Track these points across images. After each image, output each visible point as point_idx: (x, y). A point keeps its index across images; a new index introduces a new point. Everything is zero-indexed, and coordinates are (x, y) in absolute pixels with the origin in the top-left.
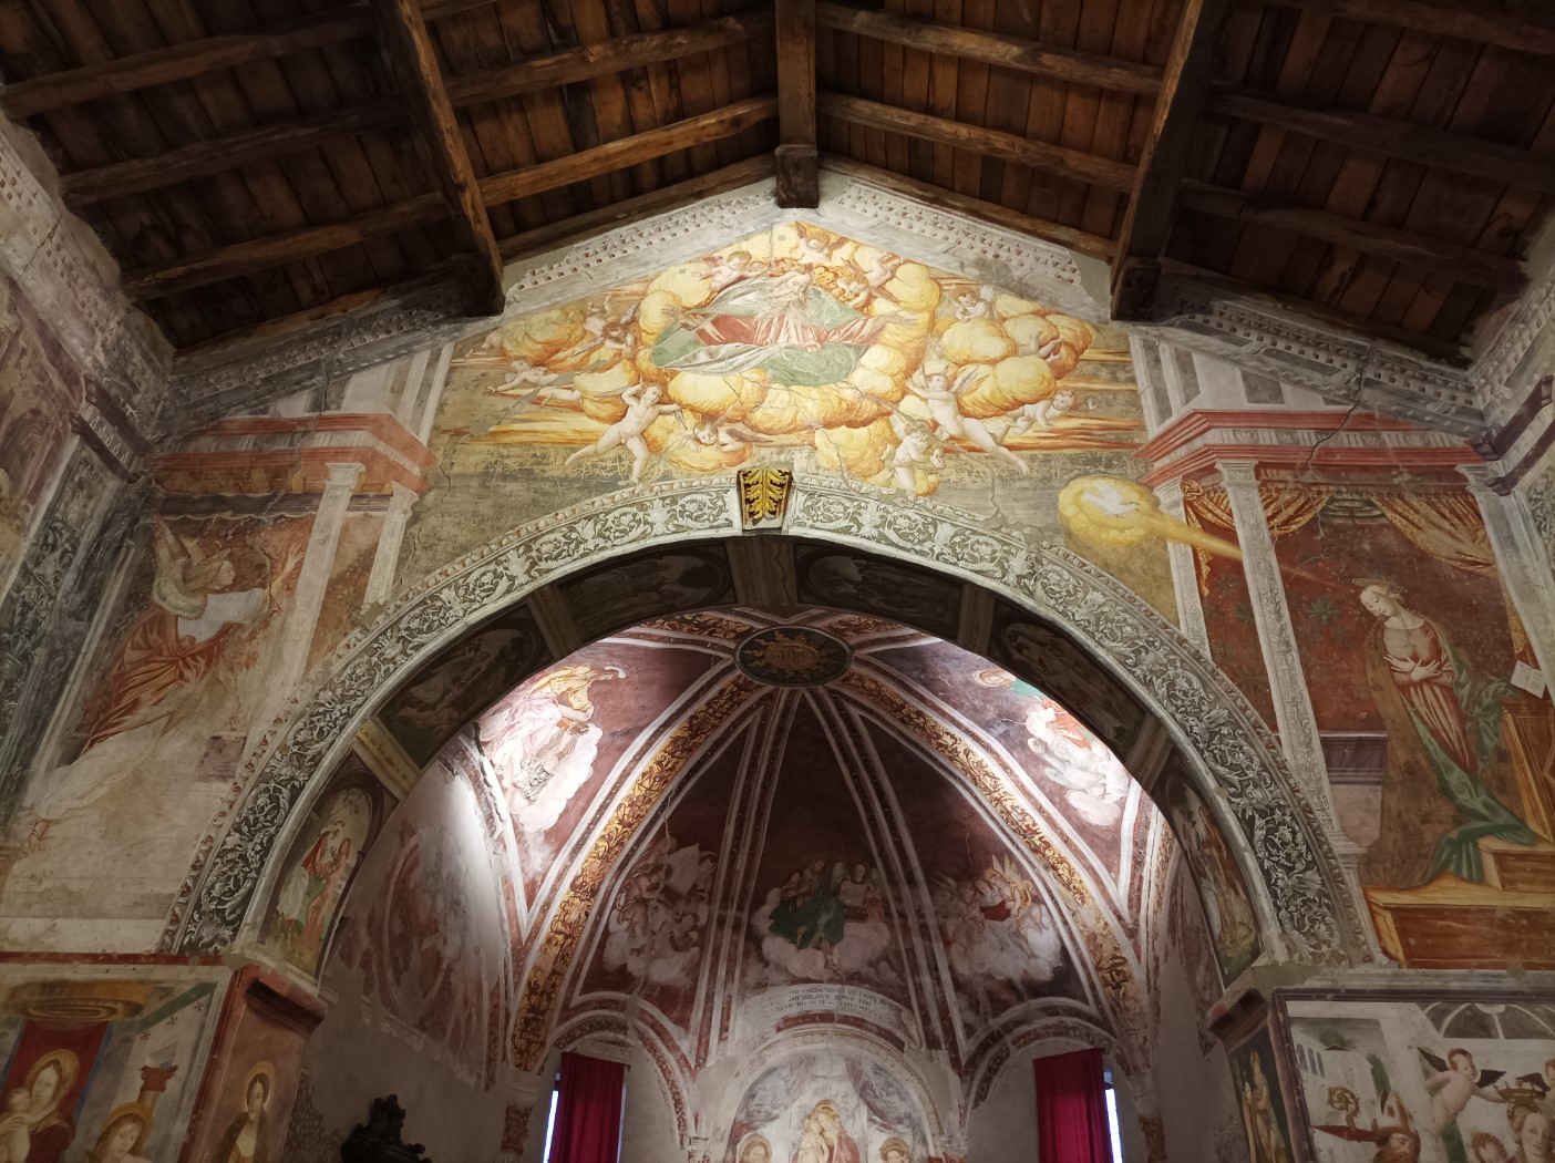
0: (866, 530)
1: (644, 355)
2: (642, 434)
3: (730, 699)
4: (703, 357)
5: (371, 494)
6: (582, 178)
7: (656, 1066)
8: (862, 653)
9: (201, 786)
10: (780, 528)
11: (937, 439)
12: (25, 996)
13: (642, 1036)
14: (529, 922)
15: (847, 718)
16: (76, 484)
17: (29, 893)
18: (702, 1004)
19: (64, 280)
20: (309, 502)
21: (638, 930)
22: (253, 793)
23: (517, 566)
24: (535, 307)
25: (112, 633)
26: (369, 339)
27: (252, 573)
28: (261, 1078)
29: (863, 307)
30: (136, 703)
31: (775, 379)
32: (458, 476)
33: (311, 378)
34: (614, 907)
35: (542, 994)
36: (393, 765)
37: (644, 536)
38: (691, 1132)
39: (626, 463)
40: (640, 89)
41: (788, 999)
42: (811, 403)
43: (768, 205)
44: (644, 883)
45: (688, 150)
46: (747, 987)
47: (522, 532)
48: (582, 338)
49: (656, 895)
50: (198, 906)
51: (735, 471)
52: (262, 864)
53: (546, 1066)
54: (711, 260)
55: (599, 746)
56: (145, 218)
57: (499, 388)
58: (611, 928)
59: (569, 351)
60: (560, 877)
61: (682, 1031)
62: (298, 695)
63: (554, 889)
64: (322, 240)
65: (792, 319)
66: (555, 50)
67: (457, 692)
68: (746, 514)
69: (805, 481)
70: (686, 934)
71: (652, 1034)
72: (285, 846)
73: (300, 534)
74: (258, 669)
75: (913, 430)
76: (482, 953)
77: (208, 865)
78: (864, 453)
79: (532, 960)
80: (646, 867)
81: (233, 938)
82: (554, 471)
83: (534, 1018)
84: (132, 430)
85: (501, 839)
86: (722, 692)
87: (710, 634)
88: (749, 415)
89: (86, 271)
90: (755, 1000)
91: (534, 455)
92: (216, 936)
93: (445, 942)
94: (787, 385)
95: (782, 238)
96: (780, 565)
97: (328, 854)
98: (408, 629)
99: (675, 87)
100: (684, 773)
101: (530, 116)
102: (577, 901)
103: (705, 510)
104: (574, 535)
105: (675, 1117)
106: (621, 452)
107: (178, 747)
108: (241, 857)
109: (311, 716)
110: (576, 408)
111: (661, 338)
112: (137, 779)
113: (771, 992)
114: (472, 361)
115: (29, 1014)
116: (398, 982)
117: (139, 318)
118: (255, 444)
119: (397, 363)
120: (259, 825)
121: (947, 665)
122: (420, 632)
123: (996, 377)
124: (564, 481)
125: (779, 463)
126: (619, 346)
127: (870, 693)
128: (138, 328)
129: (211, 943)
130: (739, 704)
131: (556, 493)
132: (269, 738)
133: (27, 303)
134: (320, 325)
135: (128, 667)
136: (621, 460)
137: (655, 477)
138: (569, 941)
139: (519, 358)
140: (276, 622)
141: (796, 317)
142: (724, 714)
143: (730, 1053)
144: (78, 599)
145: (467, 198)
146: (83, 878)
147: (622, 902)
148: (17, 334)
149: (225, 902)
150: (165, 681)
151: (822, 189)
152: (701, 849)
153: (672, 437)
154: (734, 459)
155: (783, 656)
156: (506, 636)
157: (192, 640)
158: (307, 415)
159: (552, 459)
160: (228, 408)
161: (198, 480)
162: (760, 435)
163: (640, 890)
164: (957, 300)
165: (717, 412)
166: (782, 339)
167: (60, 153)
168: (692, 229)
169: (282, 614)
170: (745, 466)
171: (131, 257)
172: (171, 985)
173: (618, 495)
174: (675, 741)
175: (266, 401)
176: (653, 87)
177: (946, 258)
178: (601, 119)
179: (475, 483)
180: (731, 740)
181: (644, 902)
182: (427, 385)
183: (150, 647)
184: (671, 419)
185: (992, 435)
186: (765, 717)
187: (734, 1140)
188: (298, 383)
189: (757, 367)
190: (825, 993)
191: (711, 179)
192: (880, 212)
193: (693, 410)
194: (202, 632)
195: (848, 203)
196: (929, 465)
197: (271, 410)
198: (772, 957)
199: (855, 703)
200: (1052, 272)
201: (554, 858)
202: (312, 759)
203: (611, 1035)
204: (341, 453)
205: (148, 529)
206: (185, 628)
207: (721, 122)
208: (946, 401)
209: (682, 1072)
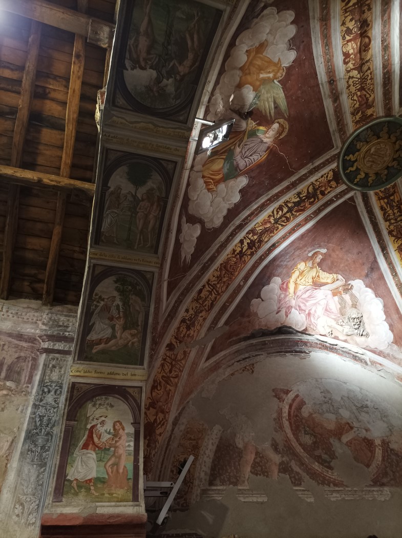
6: (74, 134)
19: (15, 317)
36: (119, 374)
40: (49, 93)
56: (26, 283)
64: (56, 238)
66: (15, 119)
85: (373, 363)
86: (382, 208)
87: (323, 194)
97: (104, 435)
99: (55, 78)
101: (42, 142)
176: (51, 87)
178: (56, 115)
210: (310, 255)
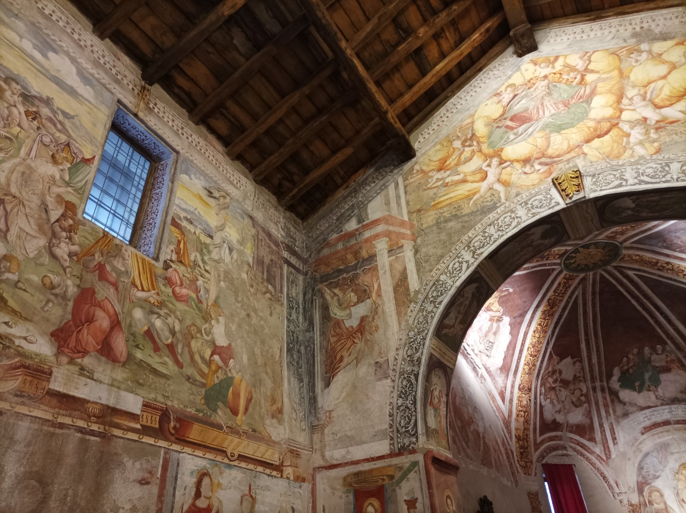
0: (631, 181)
1: (484, 147)
2: (499, 180)
3: (564, 286)
4: (512, 137)
5: (395, 248)
6: (430, 86)
7: (586, 462)
8: (627, 244)
9: (379, 383)
10: (585, 197)
11: (650, 125)
12: (349, 480)
13: (575, 450)
14: (506, 410)
15: (627, 277)
16: (292, 283)
17: (335, 440)
18: (599, 430)
19: (263, 210)
20: (373, 260)
21: (555, 402)
22: (400, 380)
23: (467, 256)
24: (428, 148)
25: (323, 333)
26: (368, 188)
27: (363, 294)
28: (448, 497)
29: (581, 83)
30: (342, 357)
31: (551, 132)
32: (426, 228)
33: (353, 212)
34: (540, 394)
35: (523, 440)
36: (446, 355)
37: (519, 223)
38: (617, 490)
39: (497, 195)
40: (442, 37)
41: (642, 419)
42: (574, 135)
43: (514, 59)
44: (550, 380)
45: (469, 54)
46: (618, 417)
47: (464, 241)
48: (454, 151)
49: (558, 384)
50: (398, 431)
51: (550, 179)
52: (416, 409)
53: (537, 471)
54: (498, 94)
55: (510, 325)
56: (279, 176)
57: (428, 186)
58: (543, 404)
59: (451, 159)
60: (513, 386)
61: (594, 444)
62: (401, 337)
63: (512, 393)
64: (340, 157)
65: (548, 102)
66: (404, 39)
67: (460, 317)
68: (565, 197)
69: (587, 171)
70: (579, 399)
71: (580, 448)
72: (421, 399)
73: (375, 273)
74: (381, 331)
75: (635, 126)
76: (493, 427)
77: (395, 414)
78: (613, 147)
79: (513, 425)
80: (549, 373)
81: (417, 441)
82: (466, 211)
83: (524, 451)
84: (300, 256)
85: (482, 376)
86: (559, 284)
87: (547, 259)
88: (546, 153)
89: (268, 203)
90: (625, 422)
91: (455, 208)
92: (410, 442)
93: (478, 426)
94: (559, 132)
95: (527, 70)
96: (589, 214)
97: (436, 398)
98: (433, 297)
99: (457, 30)
100: (553, 325)
101: (402, 71)
102: (523, 395)
103: (543, 202)
104: (487, 235)
105: (606, 485)
106: (492, 192)
107: (365, 370)
108: (406, 407)
109: (409, 343)
110: (464, 181)
111: (489, 137)
112: (355, 387)
113: (631, 417)
114: (412, 180)
115: (353, 487)
116: (467, 446)
117: (288, 214)
118: (343, 245)
119: (383, 193)
120: (408, 393)
121: (678, 234)
122: (438, 296)
123: (669, 84)
124: (472, 213)
125: (570, 168)
126: (471, 148)
127: (636, 261)
128: (289, 218)
129: (409, 445)
130: (569, 287)
131: (471, 220)
132: (397, 357)
133: (257, 222)
134: (348, 190)
135: (333, 344)
136: (493, 195)
137: (513, 196)
138: (527, 414)
139: (431, 171)
140: (380, 310)
141: (549, 101)
142: (563, 294)
143: (621, 450)
144: (306, 325)
145: (389, 115)
146: (351, 430)
147: (543, 390)
148: (258, 234)
149: (408, 427)
150: (349, 346)
151: (537, 40)
152: (572, 358)
153: (513, 177)
154: (547, 175)
155: (586, 258)
156: (472, 287)
157: (352, 327)
158: (358, 226)
159: (463, 206)
160: (328, 235)
161: (329, 266)
162: (555, 159)
163: (549, 383)
164: (630, 57)
165: (530, 157)
166: (547, 113)
167: (248, 165)
168: (483, 85)
169: (381, 306)
170: (554, 175)
171: (278, 192)
172: (401, 465)
173: (499, 210)
174: (544, 312)
175: (340, 227)
176: (447, 34)
177: (615, 41)
178: (430, 58)
179: (435, 228)
180: (570, 305)
181: (553, 389)
182: (398, 197)
183: (338, 335)
184: (509, 169)
185: (680, 111)
186: (584, 289)
187: (641, 491)
188: (349, 216)
189: (539, 130)
190: (661, 411)
191: (483, 61)
192: (569, 37)
193: (517, 161)
194: (354, 323)
195: (552, 40)
196: (651, 139)
197: (344, 230)
198: (626, 400)
199: (630, 269)
200: (676, 22)
201: (507, 379)
202: (417, 361)
203: (560, 452)
204: (376, 236)
205: (319, 290)
206: (348, 324)
207: (481, 34)
208: (646, 106)
209: (601, 463)
210: (504, 289)
